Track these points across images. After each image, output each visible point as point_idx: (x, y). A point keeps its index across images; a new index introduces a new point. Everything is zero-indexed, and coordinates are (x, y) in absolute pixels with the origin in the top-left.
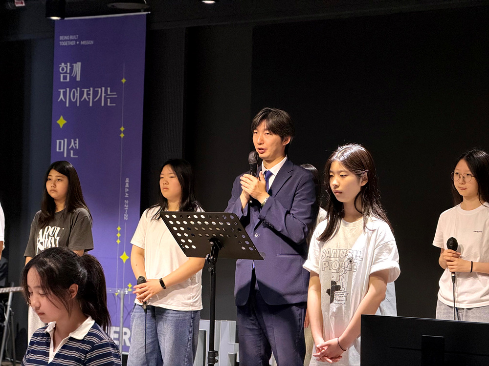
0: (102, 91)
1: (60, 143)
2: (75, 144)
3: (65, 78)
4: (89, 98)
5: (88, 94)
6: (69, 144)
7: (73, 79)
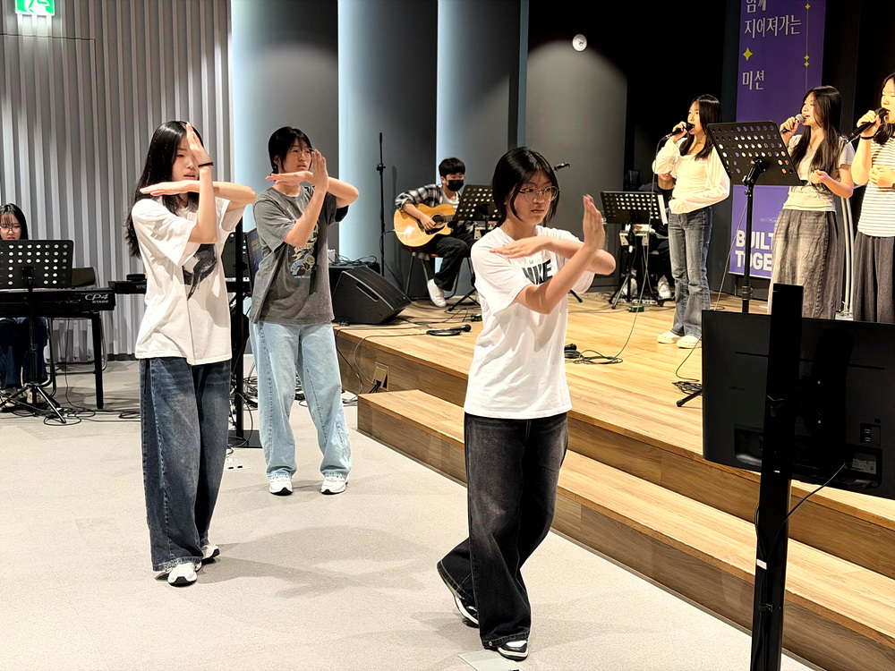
0: (786, 19)
1: (746, 75)
2: (760, 76)
3: (752, 8)
4: (774, 28)
5: (774, 24)
6: (755, 75)
7: (759, 9)
